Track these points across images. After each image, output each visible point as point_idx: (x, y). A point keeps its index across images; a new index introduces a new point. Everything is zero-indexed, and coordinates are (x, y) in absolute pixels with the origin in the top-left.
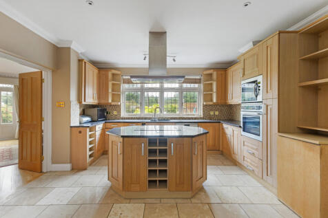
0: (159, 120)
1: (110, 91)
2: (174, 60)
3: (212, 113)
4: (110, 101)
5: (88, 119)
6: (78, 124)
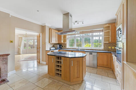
0: (81, 50)
1: (62, 38)
2: (83, 23)
3: (110, 48)
4: (62, 42)
5: (54, 48)
6: (49, 50)
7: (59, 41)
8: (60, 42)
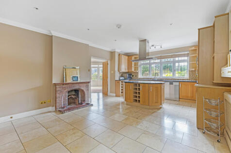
1: (133, 65)
4: (133, 70)
5: (123, 78)
6: (118, 79)
7: (128, 69)
8: (130, 71)
